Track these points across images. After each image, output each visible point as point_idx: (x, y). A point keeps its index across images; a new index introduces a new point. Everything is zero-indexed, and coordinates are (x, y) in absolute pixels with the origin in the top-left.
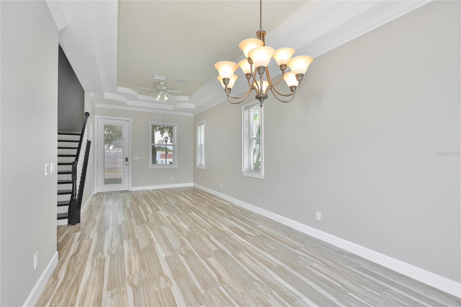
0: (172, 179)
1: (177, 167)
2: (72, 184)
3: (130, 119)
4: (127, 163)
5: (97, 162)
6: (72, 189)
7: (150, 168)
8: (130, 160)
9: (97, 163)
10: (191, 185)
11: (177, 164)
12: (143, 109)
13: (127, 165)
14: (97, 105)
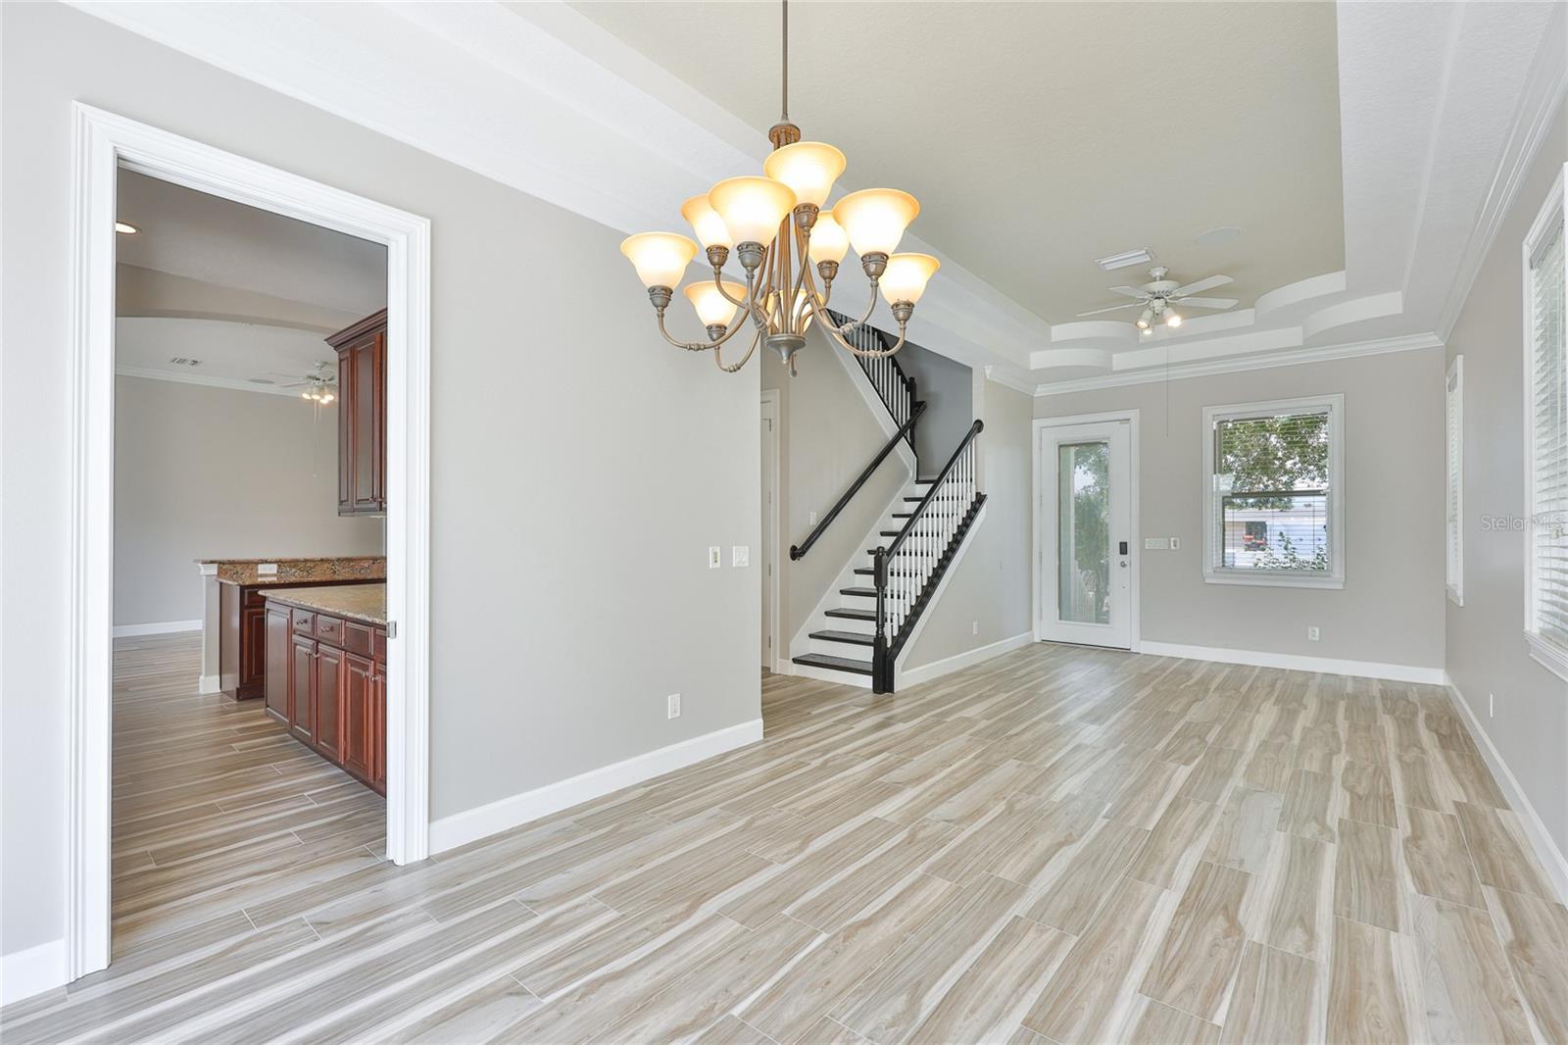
0: (1315, 633)
1: (1340, 587)
2: (876, 599)
3: (1133, 415)
4: (1123, 558)
5: (1041, 553)
6: (875, 609)
7: (1208, 581)
8: (1133, 548)
9: (1041, 557)
10: (1437, 677)
11: (1338, 573)
12: (1193, 370)
13: (1123, 565)
14: (1038, 390)
